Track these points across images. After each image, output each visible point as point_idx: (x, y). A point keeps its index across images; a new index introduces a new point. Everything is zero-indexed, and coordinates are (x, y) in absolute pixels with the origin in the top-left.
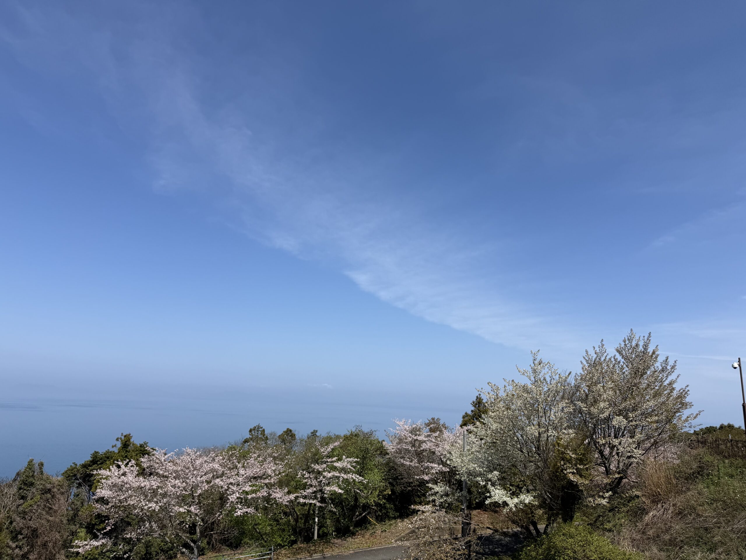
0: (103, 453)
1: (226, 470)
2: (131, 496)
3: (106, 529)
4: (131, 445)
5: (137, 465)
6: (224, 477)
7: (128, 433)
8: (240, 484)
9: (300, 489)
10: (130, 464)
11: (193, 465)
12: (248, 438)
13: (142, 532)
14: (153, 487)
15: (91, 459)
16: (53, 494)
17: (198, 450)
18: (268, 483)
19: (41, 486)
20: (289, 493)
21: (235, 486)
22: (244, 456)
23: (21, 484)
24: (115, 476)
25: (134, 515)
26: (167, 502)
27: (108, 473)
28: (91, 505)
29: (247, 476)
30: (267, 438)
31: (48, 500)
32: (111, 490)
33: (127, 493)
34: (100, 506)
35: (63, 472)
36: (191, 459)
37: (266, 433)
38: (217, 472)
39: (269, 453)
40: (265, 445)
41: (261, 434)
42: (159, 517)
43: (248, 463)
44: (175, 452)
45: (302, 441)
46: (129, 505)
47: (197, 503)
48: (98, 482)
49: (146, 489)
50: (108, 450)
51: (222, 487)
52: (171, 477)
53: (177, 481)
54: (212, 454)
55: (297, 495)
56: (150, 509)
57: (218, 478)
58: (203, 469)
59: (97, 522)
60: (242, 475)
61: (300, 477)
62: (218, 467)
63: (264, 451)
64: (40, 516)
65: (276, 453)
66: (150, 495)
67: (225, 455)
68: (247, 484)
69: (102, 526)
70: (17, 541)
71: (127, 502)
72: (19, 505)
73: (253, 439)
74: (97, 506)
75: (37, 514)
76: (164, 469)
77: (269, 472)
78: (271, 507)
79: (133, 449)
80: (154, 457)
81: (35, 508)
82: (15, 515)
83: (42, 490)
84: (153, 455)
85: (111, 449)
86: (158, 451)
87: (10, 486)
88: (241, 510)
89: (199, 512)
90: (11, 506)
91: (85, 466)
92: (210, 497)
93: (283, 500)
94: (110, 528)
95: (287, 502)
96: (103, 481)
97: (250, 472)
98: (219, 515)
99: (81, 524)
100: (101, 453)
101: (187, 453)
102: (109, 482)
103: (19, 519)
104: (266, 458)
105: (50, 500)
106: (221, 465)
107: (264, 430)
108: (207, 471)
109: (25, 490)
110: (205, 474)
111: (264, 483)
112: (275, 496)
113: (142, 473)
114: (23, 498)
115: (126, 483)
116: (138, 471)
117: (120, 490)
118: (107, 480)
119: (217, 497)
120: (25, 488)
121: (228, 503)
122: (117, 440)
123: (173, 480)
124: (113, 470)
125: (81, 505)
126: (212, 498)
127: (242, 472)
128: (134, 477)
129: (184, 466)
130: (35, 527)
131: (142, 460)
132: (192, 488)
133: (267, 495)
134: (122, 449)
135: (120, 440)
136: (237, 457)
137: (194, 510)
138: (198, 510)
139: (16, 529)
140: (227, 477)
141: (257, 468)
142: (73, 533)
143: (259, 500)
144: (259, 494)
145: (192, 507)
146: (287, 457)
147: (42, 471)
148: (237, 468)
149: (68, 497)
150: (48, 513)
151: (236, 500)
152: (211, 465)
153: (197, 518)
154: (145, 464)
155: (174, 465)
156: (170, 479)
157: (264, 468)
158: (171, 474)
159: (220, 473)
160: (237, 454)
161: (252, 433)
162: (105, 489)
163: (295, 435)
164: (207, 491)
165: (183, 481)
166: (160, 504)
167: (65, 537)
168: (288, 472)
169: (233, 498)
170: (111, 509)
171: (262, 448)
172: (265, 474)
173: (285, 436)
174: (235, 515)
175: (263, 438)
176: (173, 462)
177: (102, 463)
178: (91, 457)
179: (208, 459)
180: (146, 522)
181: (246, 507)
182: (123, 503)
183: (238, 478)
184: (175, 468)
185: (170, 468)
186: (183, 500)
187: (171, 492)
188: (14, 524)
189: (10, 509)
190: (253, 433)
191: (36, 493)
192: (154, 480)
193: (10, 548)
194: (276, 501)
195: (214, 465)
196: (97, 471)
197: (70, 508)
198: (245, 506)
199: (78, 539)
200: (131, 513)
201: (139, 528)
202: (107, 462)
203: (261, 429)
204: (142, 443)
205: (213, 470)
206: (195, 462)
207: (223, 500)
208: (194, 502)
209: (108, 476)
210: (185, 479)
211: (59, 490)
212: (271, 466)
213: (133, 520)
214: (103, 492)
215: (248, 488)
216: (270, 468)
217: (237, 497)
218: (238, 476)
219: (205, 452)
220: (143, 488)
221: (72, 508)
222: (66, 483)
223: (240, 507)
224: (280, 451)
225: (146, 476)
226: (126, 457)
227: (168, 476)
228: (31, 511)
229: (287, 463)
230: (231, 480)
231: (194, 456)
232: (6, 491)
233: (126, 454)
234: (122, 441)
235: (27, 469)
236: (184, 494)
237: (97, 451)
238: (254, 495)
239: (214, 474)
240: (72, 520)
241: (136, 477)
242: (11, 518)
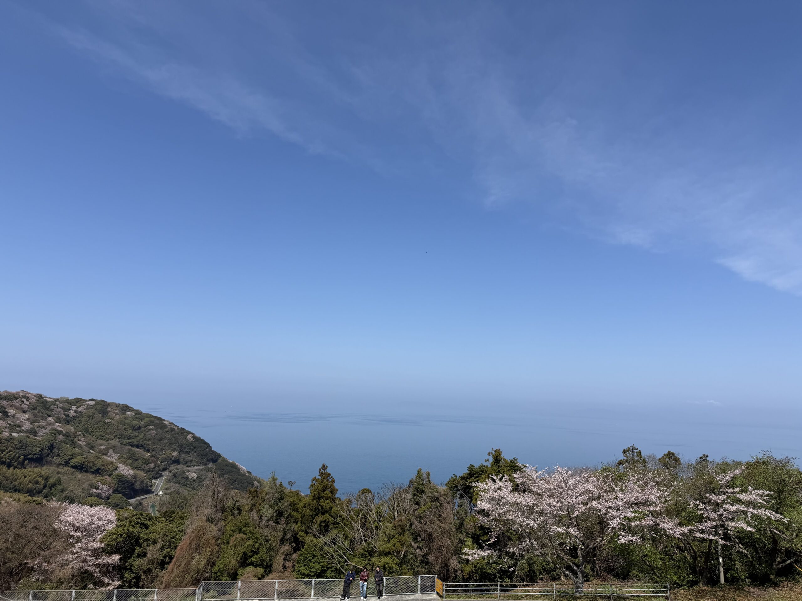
0: (478, 467)
1: (603, 492)
2: (509, 511)
3: (490, 541)
4: (502, 460)
5: (511, 480)
6: (601, 500)
7: (497, 448)
8: (620, 509)
9: (694, 521)
10: (504, 479)
11: (566, 485)
12: (623, 459)
13: (523, 548)
14: (529, 504)
15: (468, 472)
16: (440, 502)
17: (569, 469)
18: (654, 511)
19: (431, 494)
20: (681, 524)
21: (615, 511)
22: (621, 479)
23: (415, 491)
24: (492, 490)
25: (514, 531)
26: (544, 521)
27: (485, 486)
28: (474, 516)
29: (627, 501)
30: (645, 461)
31: (437, 507)
32: (490, 503)
33: (504, 507)
34: (482, 517)
35: (446, 482)
36: (563, 478)
37: (642, 455)
38: (592, 493)
39: (650, 478)
40: (644, 468)
41: (637, 456)
42: (538, 536)
43: (626, 487)
44: (546, 470)
45: (689, 466)
46: (508, 519)
47: (576, 524)
48: (477, 494)
49: (522, 505)
50: (482, 464)
51: (600, 511)
52: (544, 495)
53: (552, 500)
54: (586, 474)
55: (692, 528)
56: (528, 526)
57: (594, 500)
58: (577, 490)
59: (481, 533)
60: (621, 499)
61: (692, 508)
62: (593, 488)
63: (643, 475)
64: (432, 522)
65: (658, 478)
66: (526, 512)
67: (599, 476)
68: (628, 510)
69: (486, 538)
70: (418, 542)
71: (506, 517)
72: (416, 510)
73: (629, 461)
74: (480, 517)
75: (430, 519)
76: (537, 487)
77: (653, 498)
78: (660, 539)
79: (504, 464)
80: (525, 474)
81: (428, 514)
82: (413, 518)
83: (432, 498)
84: (525, 471)
85: (485, 464)
86: (529, 467)
87: (407, 492)
88: (625, 537)
89: (578, 535)
90: (409, 510)
91: (464, 478)
92: (588, 519)
93: (675, 532)
94: (494, 541)
95: (679, 534)
96: (482, 494)
97: (630, 497)
98: (601, 541)
99: (467, 533)
100: (476, 467)
101: (558, 471)
102: (487, 495)
103: (416, 522)
104: (647, 483)
105: (439, 508)
106: (596, 487)
107: (640, 452)
108: (582, 492)
109: (418, 496)
110: (580, 495)
111: (648, 511)
112: (663, 526)
113: (516, 488)
114: (417, 503)
115: (503, 498)
116: (512, 486)
117: (498, 504)
118: (485, 492)
119: (596, 521)
120: (418, 495)
121: (609, 528)
122: (489, 454)
123: (547, 498)
124: (489, 484)
125: (465, 515)
126: (591, 522)
127: (620, 495)
128: (510, 493)
129: (557, 484)
130: (430, 531)
131: (515, 476)
132: (568, 509)
133: (654, 524)
134: (494, 464)
135: (491, 454)
136: (612, 479)
137: (573, 532)
138: (578, 533)
139: (415, 531)
140: (605, 500)
141: (637, 493)
142: (461, 541)
143: (645, 529)
144: (644, 522)
145: (570, 528)
146: (672, 483)
147: (429, 480)
148: (614, 492)
149: (453, 507)
150: (438, 520)
151: (617, 525)
152: (585, 485)
153: (578, 541)
154: (518, 480)
155: (547, 483)
156: (544, 497)
157: (646, 493)
158: (545, 492)
159: (596, 495)
160: (613, 476)
161: (626, 455)
162: (484, 501)
163: (679, 459)
164: (585, 513)
165: (557, 500)
166: (538, 522)
167: (455, 544)
168: (677, 501)
169: (614, 523)
170: (492, 522)
171: (641, 472)
172: (648, 500)
173: (667, 459)
174: (619, 542)
175: (640, 460)
176: (545, 480)
177: (478, 477)
178: (468, 470)
179: (581, 480)
180: (526, 539)
181: (630, 535)
182: (503, 517)
183: (617, 502)
184: (548, 487)
185: (543, 486)
186: (559, 520)
187: (547, 511)
188: (414, 526)
189: (409, 512)
190: (628, 455)
191: (427, 500)
192: (529, 497)
193: (413, 548)
194: (666, 532)
195: (589, 486)
196: (475, 484)
197: (456, 517)
198: (629, 533)
199: (466, 547)
200: (510, 528)
201: (520, 543)
202: (483, 476)
203: (636, 451)
204: (512, 459)
205: (588, 492)
206: (567, 481)
207: (602, 525)
208: (572, 524)
209: (486, 489)
210: (560, 499)
211: (445, 499)
212: (655, 492)
213: (514, 535)
214: (483, 504)
215: (630, 515)
216: (654, 495)
217: (619, 523)
218: (617, 501)
219: (577, 472)
220: (519, 504)
221: (458, 518)
222: (450, 494)
223: (623, 534)
224: (663, 476)
225: (520, 493)
226: (499, 471)
227: (542, 494)
228: (425, 516)
229: (673, 490)
230: (610, 504)
231: (565, 475)
232: (404, 496)
233: (498, 469)
234: (493, 456)
235: (418, 478)
236: (560, 514)
237: (472, 464)
238: (638, 523)
239: (590, 496)
240: (460, 528)
241: (511, 493)
242: (411, 521)
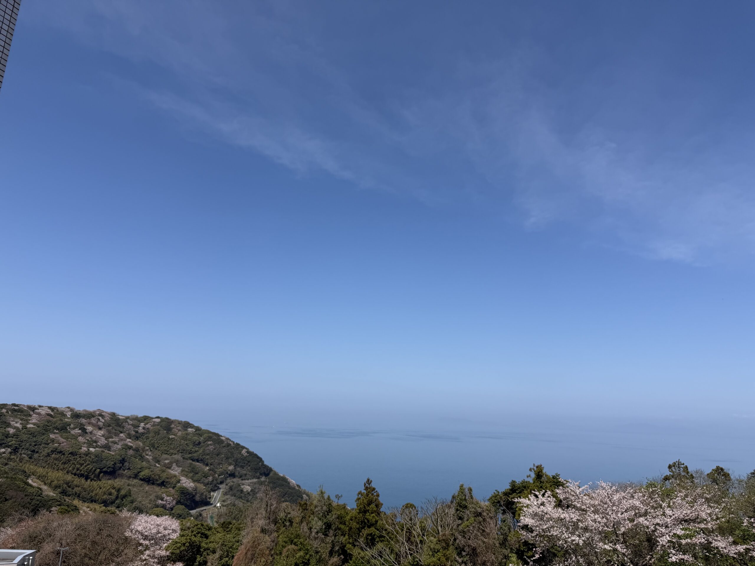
0: (520, 483)
1: (650, 508)
2: (553, 527)
3: (535, 557)
4: (544, 476)
5: (554, 496)
6: (648, 516)
7: (539, 464)
8: (669, 526)
9: (750, 540)
10: (547, 495)
11: (611, 501)
12: (669, 475)
13: (569, 564)
14: (573, 519)
15: (510, 488)
16: (483, 517)
17: (613, 485)
18: (705, 528)
19: (473, 509)
20: (735, 543)
21: (664, 528)
22: (668, 495)
23: (457, 506)
24: (535, 505)
25: (559, 547)
26: (590, 537)
27: (528, 502)
28: (518, 531)
29: (675, 518)
30: (692, 477)
31: (480, 522)
32: (533, 519)
33: (548, 523)
34: (526, 533)
35: (488, 498)
36: (608, 494)
37: (689, 470)
38: (639, 510)
39: (699, 494)
40: (691, 484)
41: (684, 471)
42: (584, 552)
43: (674, 503)
44: (589, 485)
45: (740, 481)
46: (552, 535)
47: (623, 541)
48: (520, 510)
49: (566, 521)
50: (524, 480)
51: (648, 528)
52: (589, 511)
53: (596, 516)
54: (630, 490)
55: (748, 547)
56: (574, 543)
57: (641, 516)
58: (622, 505)
59: (525, 549)
60: (669, 516)
61: (747, 526)
62: (639, 504)
63: (691, 491)
64: (476, 537)
65: (708, 494)
66: (571, 527)
67: (645, 492)
68: (677, 527)
69: (530, 553)
70: (462, 556)
71: (550, 532)
72: (459, 525)
73: (675, 477)
74: (523, 533)
75: (474, 534)
76: (581, 503)
77: (703, 515)
78: (714, 558)
79: (546, 480)
80: (568, 489)
81: (471, 529)
82: (457, 533)
83: (474, 513)
84: (568, 487)
85: (527, 479)
86: (571, 483)
87: (449, 507)
88: (676, 556)
89: (626, 552)
90: (452, 525)
91: (506, 494)
92: (635, 536)
93: (729, 551)
94: (538, 556)
95: (734, 554)
96: (525, 509)
97: (678, 514)
98: (650, 559)
99: (511, 549)
100: (518, 483)
101: (602, 487)
102: (531, 511)
103: (460, 537)
104: (696, 499)
105: (482, 523)
106: (642, 503)
107: (686, 467)
108: (627, 508)
109: (461, 511)
110: (626, 511)
111: (699, 528)
112: (716, 544)
113: (559, 504)
114: (460, 518)
115: (546, 513)
116: (555, 502)
117: (542, 519)
118: (528, 508)
119: (643, 538)
120: (461, 510)
121: (658, 546)
122: (530, 470)
123: (592, 514)
124: (532, 500)
125: (509, 531)
126: (638, 539)
127: (668, 512)
128: (553, 508)
129: (601, 500)
130: (474, 546)
131: (558, 491)
132: (614, 525)
133: (706, 542)
134: (536, 480)
135: (532, 470)
136: (659, 495)
137: (620, 549)
138: (625, 550)
139: (459, 546)
140: (652, 516)
141: (686, 510)
142: (506, 556)
143: (697, 547)
144: (695, 540)
145: (617, 545)
146: (723, 500)
147: (472, 496)
148: (661, 508)
149: (496, 523)
150: (482, 535)
151: (667, 543)
152: (630, 501)
153: (625, 558)
154: (561, 496)
155: (591, 499)
156: (589, 513)
157: (695, 509)
158: (589, 507)
159: (643, 511)
160: (659, 492)
161: (672, 470)
162: (527, 517)
163: (729, 475)
164: (632, 530)
165: (602, 516)
166: (583, 538)
167: (500, 559)
168: (729, 518)
169: (664, 540)
170: (536, 537)
171: (689, 487)
172: (698, 517)
173: (716, 475)
174: (670, 560)
175: (687, 476)
176: (589, 496)
177: (520, 492)
178: (510, 486)
179: (626, 495)
180: (572, 555)
181: (681, 553)
182: (547, 533)
183: (665, 519)
184: (592, 502)
185: (586, 501)
186: (606, 537)
187: (592, 527)
188: (457, 541)
189: (452, 527)
190: (674, 470)
191: (470, 515)
192: (573, 513)
193: (458, 562)
194: (720, 551)
195: (634, 502)
196: (518, 499)
197: (499, 533)
198: (680, 552)
199: (511, 563)
200: (555, 544)
201: (566, 560)
202: (525, 492)
203: (682, 466)
204: (554, 474)
205: (634, 508)
206: (612, 496)
207: (651, 542)
208: (618, 540)
209: (528, 505)
210: (605, 514)
211: (488, 514)
212: (705, 508)
213: (559, 551)
214: (527, 519)
215: (680, 532)
216: (704, 511)
217: (668, 541)
218: (665, 517)
219: (621, 488)
220: (563, 519)
221: (501, 533)
222: (493, 509)
223: (674, 552)
224: (712, 492)
225: (564, 508)
226: (541, 487)
227: (586, 510)
228: (469, 531)
229: (724, 506)
230: (658, 521)
231: (610, 490)
232: (447, 511)
233: (541, 485)
234: (535, 471)
235: (460, 493)
236: (606, 530)
237: (514, 480)
238: (689, 541)
239: (636, 512)
240: (504, 543)
241: (554, 508)
242: (454, 536)
